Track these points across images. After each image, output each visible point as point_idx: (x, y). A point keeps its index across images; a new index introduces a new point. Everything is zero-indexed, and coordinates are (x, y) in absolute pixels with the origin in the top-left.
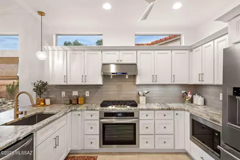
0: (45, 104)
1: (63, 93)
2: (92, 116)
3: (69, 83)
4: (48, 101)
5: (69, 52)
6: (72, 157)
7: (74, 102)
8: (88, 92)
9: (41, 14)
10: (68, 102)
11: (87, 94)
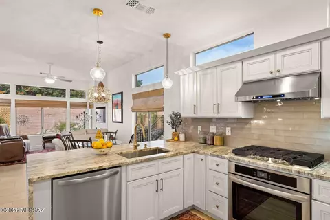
0: (179, 139)
1: (200, 128)
2: (217, 165)
3: (200, 115)
4: (182, 137)
5: (199, 74)
6: (193, 215)
7: (208, 141)
8: (230, 128)
9: (167, 36)
10: (202, 141)
11: (228, 132)
